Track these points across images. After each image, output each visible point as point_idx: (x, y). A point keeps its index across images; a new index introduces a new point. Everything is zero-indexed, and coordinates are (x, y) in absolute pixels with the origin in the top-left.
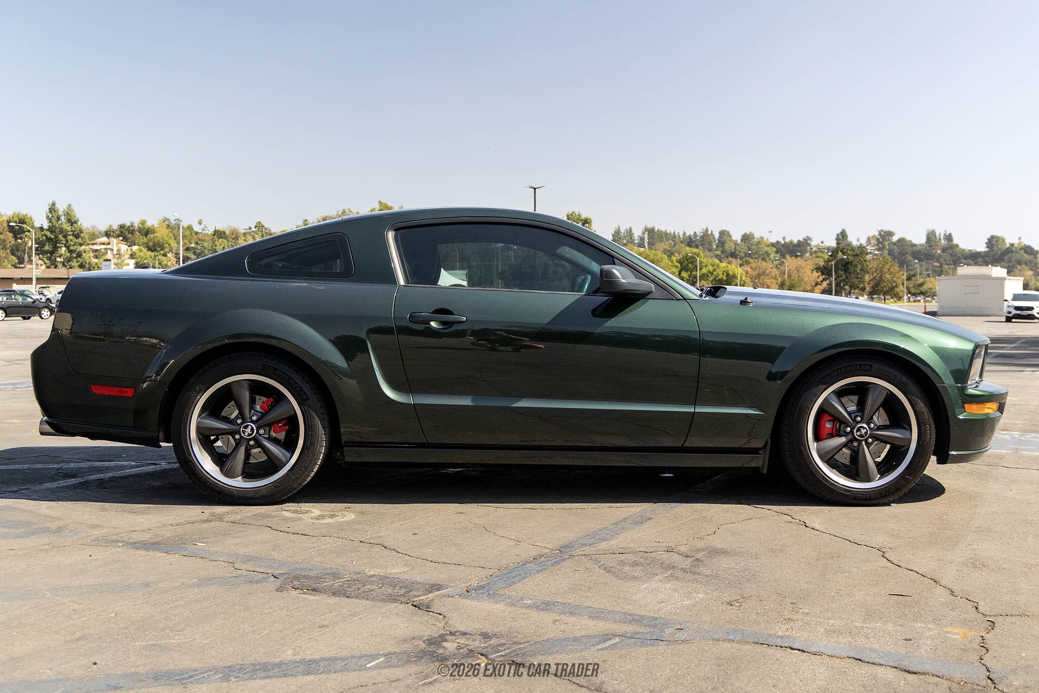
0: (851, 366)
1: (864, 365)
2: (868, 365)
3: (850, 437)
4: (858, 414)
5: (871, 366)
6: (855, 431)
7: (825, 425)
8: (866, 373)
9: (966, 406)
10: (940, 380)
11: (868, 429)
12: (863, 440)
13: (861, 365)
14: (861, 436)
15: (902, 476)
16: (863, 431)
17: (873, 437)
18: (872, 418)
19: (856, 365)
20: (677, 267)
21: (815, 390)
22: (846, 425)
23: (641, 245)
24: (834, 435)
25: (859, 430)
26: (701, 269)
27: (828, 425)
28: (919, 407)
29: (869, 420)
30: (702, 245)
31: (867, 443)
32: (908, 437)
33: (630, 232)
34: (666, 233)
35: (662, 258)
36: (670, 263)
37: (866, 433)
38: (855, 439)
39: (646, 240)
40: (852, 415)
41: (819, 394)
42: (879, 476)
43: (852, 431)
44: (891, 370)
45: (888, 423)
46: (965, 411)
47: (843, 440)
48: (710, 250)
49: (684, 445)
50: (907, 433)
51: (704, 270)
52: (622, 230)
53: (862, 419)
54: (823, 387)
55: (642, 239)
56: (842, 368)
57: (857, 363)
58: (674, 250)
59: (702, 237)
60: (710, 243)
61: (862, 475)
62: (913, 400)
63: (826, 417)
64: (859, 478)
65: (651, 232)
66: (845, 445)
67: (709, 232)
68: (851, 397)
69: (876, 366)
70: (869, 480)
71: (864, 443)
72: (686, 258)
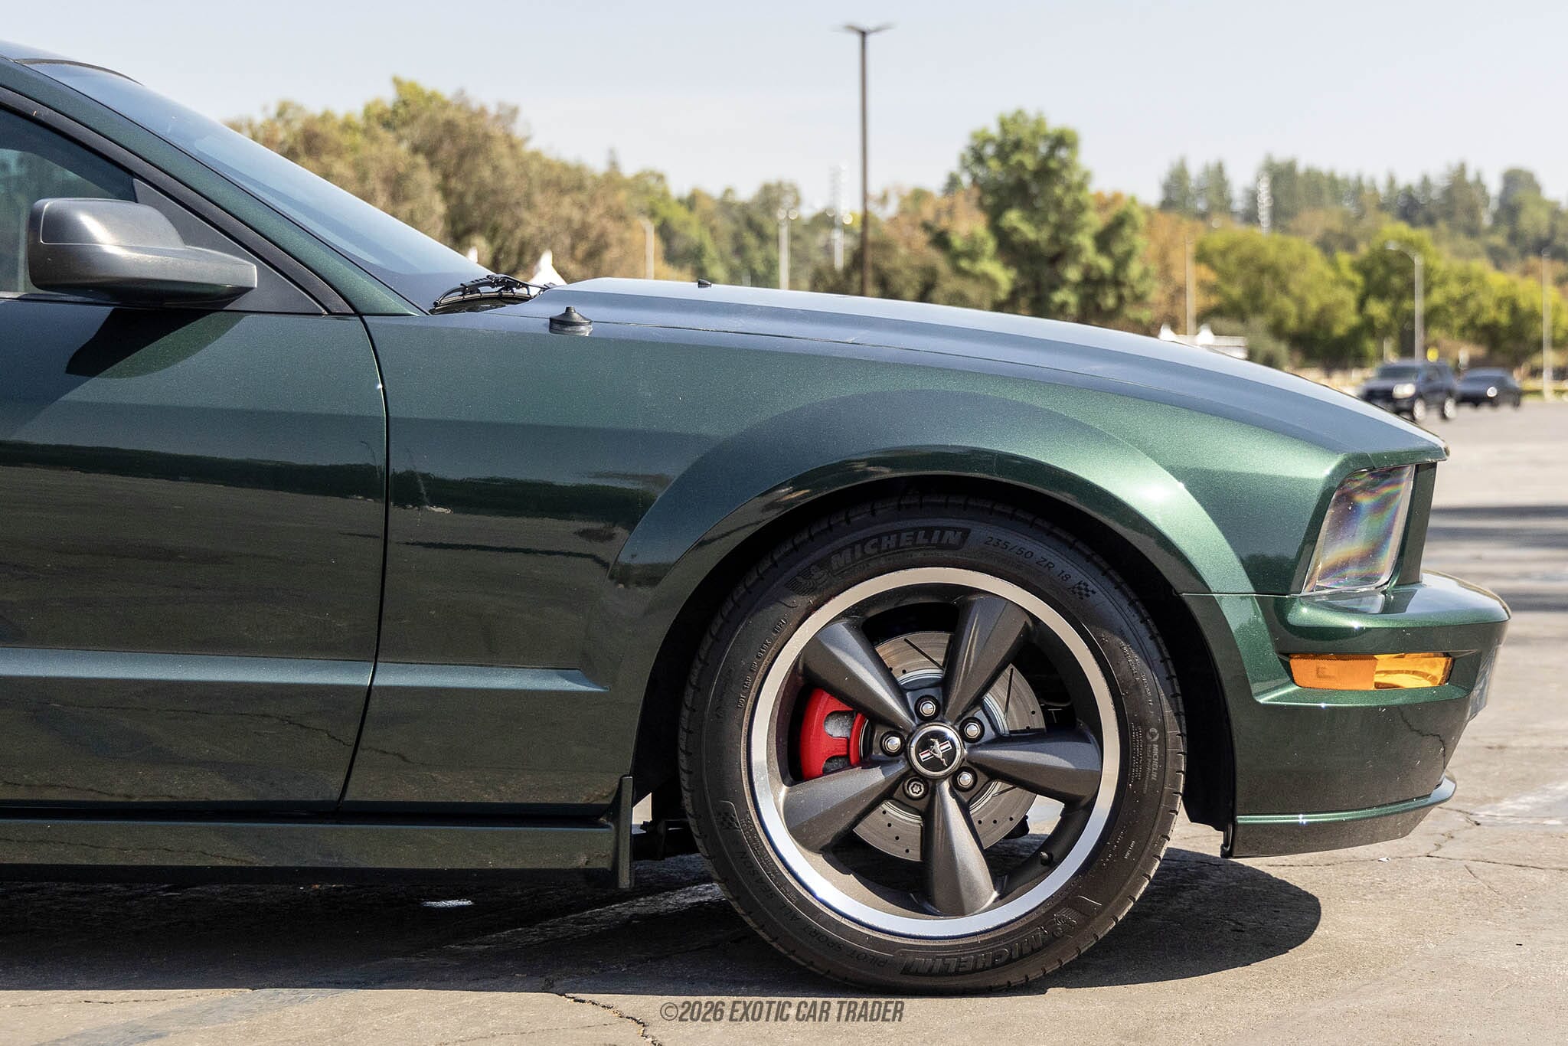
0: (898, 533)
1: (943, 530)
2: (955, 530)
3: (900, 767)
4: (931, 692)
5: (966, 532)
6: (913, 750)
7: (821, 727)
8: (947, 555)
9: (1297, 664)
10: (1193, 580)
11: (957, 742)
12: (944, 777)
13: (929, 531)
14: (933, 764)
15: (1066, 897)
16: (939, 749)
17: (977, 765)
18: (978, 701)
19: (916, 530)
20: (1351, 285)
21: (773, 613)
22: (889, 729)
23: (1251, 217)
24: (853, 760)
25: (925, 744)
26: (1427, 291)
27: (836, 730)
28: (1125, 668)
29: (964, 714)
30: (1449, 215)
31: (955, 787)
32: (1090, 766)
33: (1217, 177)
34: (1333, 181)
35: (1304, 259)
36: (1330, 274)
37: (950, 755)
38: (912, 774)
39: (1264, 200)
40: (908, 695)
41: (791, 625)
42: (995, 894)
43: (904, 749)
44: (1029, 545)
45: (1038, 722)
46: (1294, 682)
47: (876, 777)
48: (1472, 232)
49: (347, 798)
50: (1087, 749)
51: (1437, 297)
52: (1195, 170)
53: (940, 708)
54: (801, 601)
55: (1253, 197)
56: (867, 540)
57: (916, 523)
58: (1355, 232)
59: (1448, 192)
60: (1472, 211)
61: (940, 894)
62: (1103, 644)
63: (826, 703)
64: (932, 902)
65: (1281, 176)
66: (888, 793)
67: (1470, 176)
68: (918, 638)
69: (982, 532)
70: (958, 909)
71: (946, 785)
72: (1382, 257)
